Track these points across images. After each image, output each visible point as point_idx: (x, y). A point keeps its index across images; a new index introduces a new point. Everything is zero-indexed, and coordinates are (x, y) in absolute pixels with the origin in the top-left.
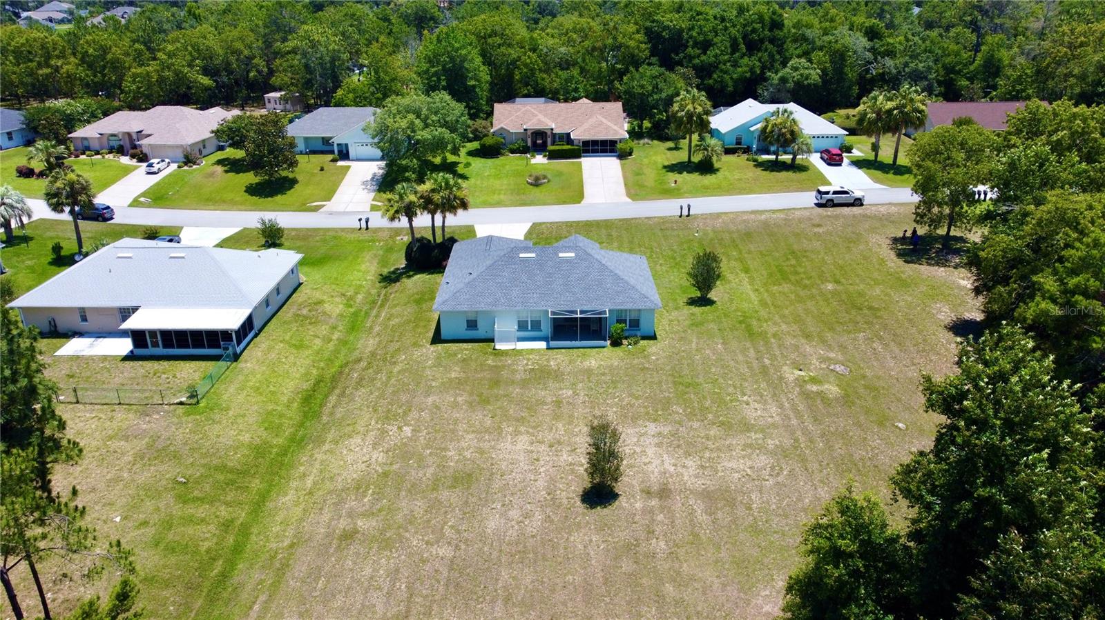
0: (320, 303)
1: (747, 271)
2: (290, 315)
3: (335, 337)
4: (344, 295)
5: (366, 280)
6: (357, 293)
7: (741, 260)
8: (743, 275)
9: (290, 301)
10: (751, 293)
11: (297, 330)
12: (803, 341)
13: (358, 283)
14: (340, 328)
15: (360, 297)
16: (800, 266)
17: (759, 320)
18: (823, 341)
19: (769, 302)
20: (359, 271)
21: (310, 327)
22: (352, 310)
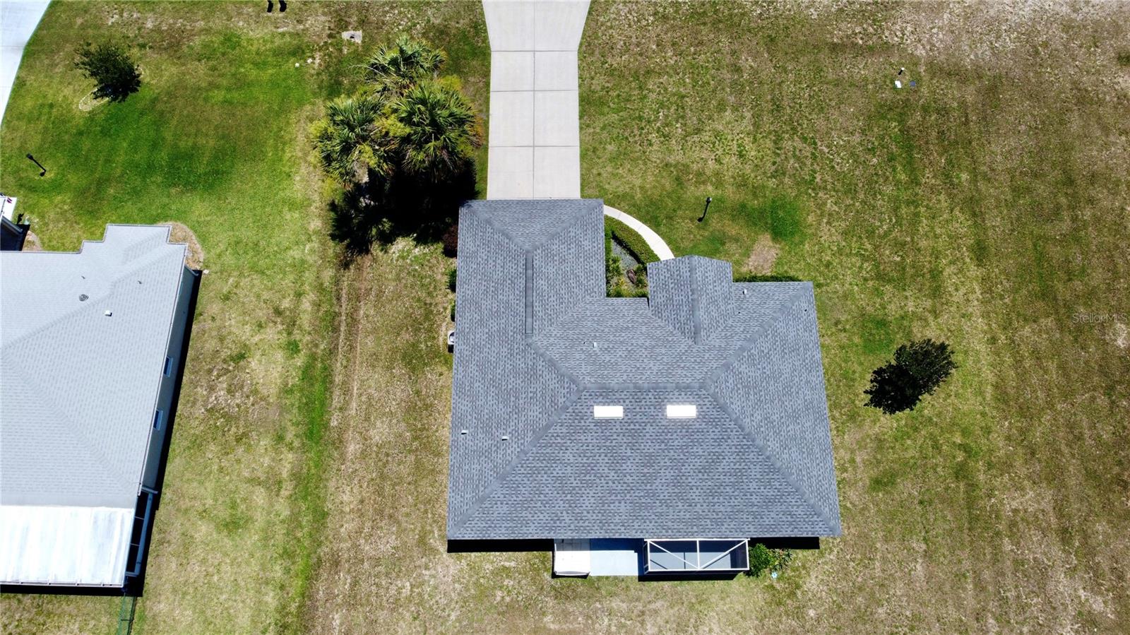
0: (242, 357)
1: (980, 252)
2: (200, 411)
3: (285, 475)
4: (278, 312)
5: (309, 240)
6: (299, 295)
7: (973, 206)
8: (974, 271)
9: (191, 353)
10: (982, 348)
11: (221, 469)
12: (1057, 552)
13: (295, 253)
14: (289, 437)
15: (306, 305)
16: (1077, 240)
17: (990, 466)
18: (1088, 551)
19: (1012, 392)
20: (293, 205)
21: (240, 450)
22: (300, 360)
